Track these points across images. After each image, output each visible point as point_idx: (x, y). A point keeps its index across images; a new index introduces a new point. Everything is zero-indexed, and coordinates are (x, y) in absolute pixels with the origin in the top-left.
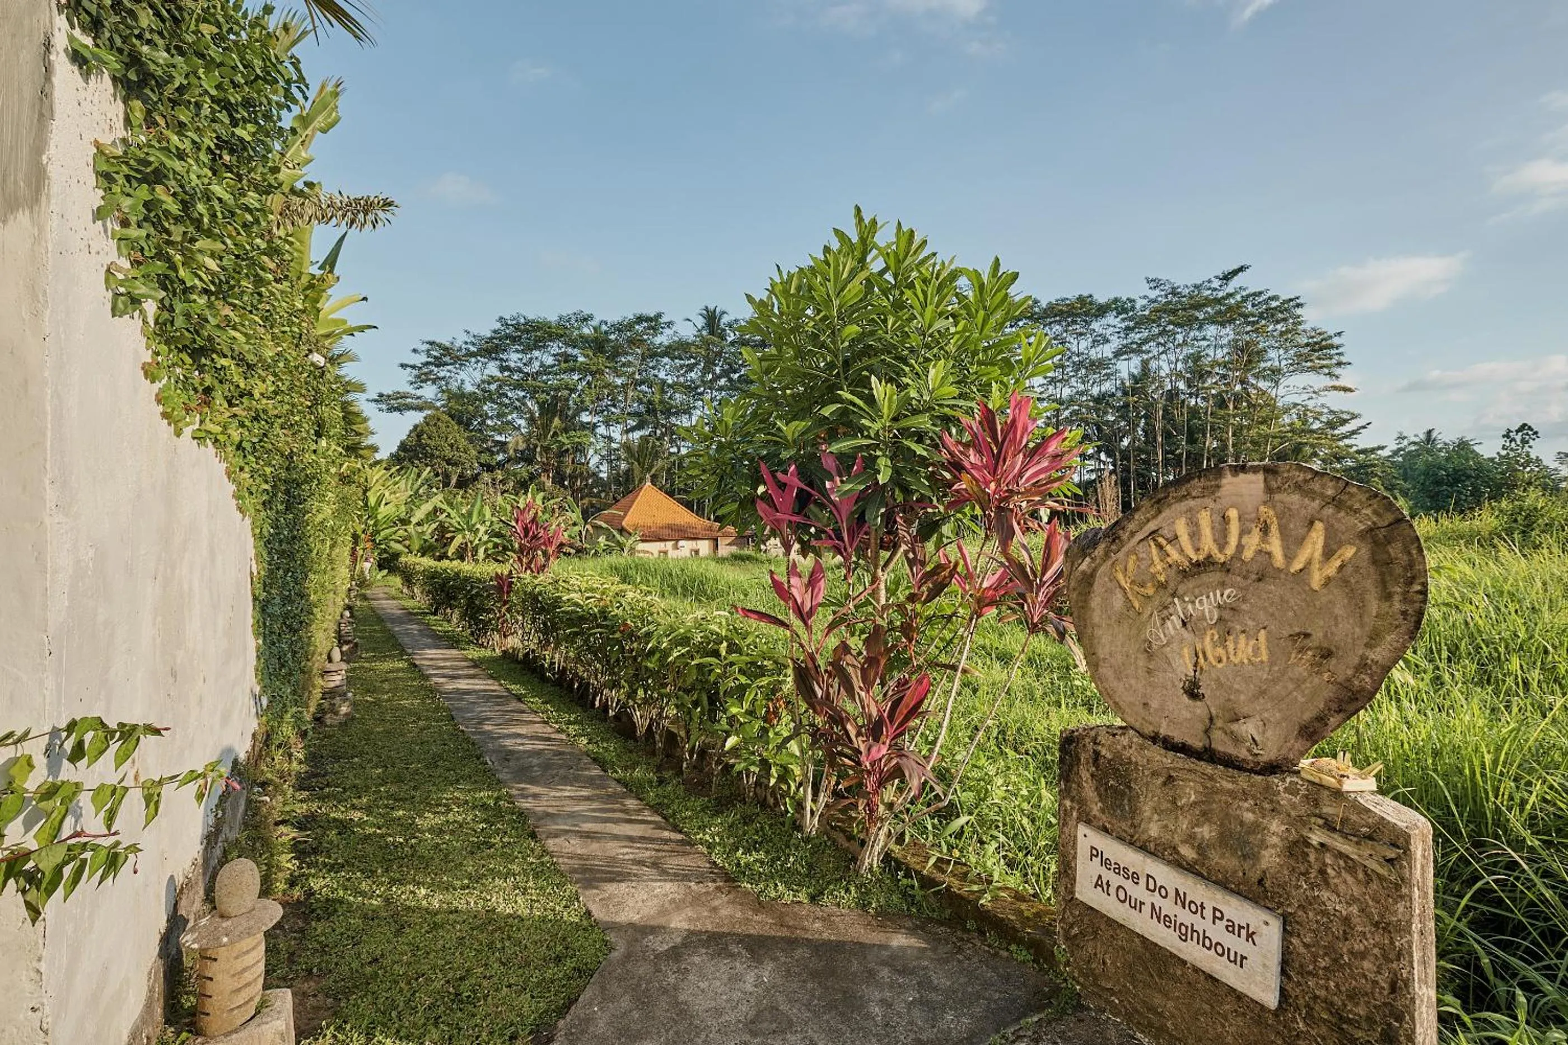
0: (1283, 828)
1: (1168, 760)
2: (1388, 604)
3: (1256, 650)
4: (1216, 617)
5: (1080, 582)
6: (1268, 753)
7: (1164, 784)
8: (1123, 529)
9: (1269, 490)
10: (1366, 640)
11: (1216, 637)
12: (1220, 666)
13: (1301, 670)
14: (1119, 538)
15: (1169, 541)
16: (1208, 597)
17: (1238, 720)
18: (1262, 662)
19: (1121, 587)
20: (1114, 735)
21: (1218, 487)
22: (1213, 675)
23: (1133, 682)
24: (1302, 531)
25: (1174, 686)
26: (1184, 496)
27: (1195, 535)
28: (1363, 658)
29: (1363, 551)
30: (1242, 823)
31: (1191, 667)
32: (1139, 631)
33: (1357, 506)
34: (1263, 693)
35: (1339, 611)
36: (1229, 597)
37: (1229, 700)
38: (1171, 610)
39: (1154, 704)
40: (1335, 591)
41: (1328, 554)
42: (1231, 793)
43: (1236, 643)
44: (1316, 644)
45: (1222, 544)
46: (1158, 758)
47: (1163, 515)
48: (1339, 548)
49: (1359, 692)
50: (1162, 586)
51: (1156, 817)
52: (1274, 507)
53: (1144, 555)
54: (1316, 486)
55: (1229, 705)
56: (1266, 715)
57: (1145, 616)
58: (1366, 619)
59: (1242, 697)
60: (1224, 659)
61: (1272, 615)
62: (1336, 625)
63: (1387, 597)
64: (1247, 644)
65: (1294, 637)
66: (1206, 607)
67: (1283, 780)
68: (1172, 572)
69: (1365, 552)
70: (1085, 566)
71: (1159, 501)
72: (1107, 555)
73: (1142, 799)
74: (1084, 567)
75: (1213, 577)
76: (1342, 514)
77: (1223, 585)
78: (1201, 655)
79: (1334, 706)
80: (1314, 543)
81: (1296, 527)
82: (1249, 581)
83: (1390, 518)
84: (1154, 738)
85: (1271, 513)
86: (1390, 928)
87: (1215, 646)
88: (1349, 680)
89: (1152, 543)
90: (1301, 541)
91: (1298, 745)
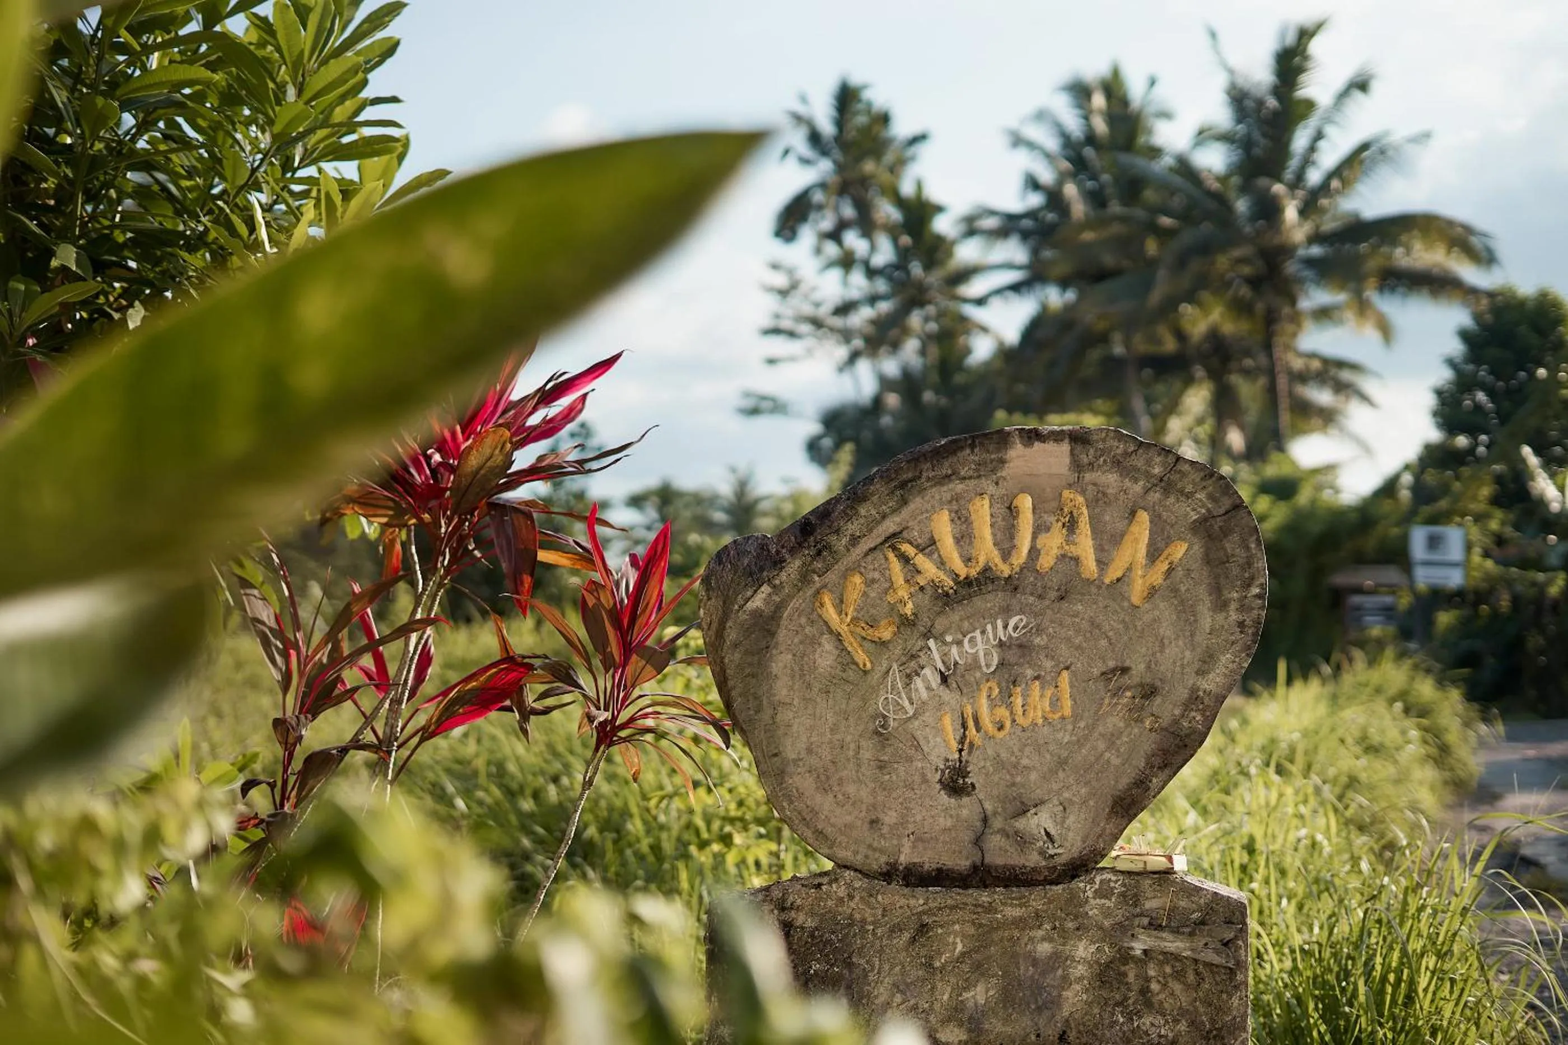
0: (1093, 948)
1: (919, 900)
2: (1224, 614)
3: (1055, 703)
4: (995, 661)
5: (747, 631)
6: (1067, 849)
7: (913, 940)
8: (837, 532)
9: (1077, 466)
10: (1196, 665)
11: (996, 691)
12: (1001, 735)
13: (1114, 721)
14: (828, 547)
15: (921, 549)
16: (983, 632)
17: (1025, 812)
18: (1063, 718)
19: (831, 631)
20: (819, 886)
21: (1002, 462)
22: (990, 752)
23: (851, 789)
24: (1120, 525)
25: (925, 780)
26: (948, 477)
27: (964, 538)
28: (1194, 690)
29: (1196, 547)
30: (1035, 962)
31: (955, 745)
32: (865, 700)
33: (1189, 488)
34: (1062, 763)
35: (1166, 630)
36: (1016, 628)
37: (1013, 784)
38: (923, 659)
39: (890, 818)
40: (1162, 605)
41: (1154, 554)
42: (1020, 923)
43: (1025, 696)
44: (1136, 680)
45: (1007, 550)
46: (903, 902)
47: (912, 506)
48: (1167, 545)
49: (1187, 736)
50: (906, 623)
51: (898, 998)
52: (1083, 492)
53: (876, 575)
54: (1139, 461)
55: (1014, 792)
56: (1066, 795)
57: (877, 676)
58: (1198, 638)
59: (1033, 776)
60: (1008, 724)
61: (1078, 648)
62: (1162, 652)
63: (1221, 605)
64: (1042, 696)
65: (1106, 675)
66: (981, 647)
67: (1092, 882)
68: (925, 599)
69: (1198, 549)
70: (759, 600)
71: (903, 485)
72: (805, 578)
73: (872, 977)
74: (757, 602)
75: (992, 600)
76: (1172, 499)
77: (1007, 612)
78: (971, 723)
79: (1157, 761)
80: (1136, 540)
81: (1111, 517)
82: (1047, 602)
83: (1227, 503)
84: (888, 875)
85: (1080, 499)
86: (1224, 1033)
87: (993, 706)
88: (1176, 722)
89: (891, 555)
90: (1117, 539)
91: (1110, 828)
